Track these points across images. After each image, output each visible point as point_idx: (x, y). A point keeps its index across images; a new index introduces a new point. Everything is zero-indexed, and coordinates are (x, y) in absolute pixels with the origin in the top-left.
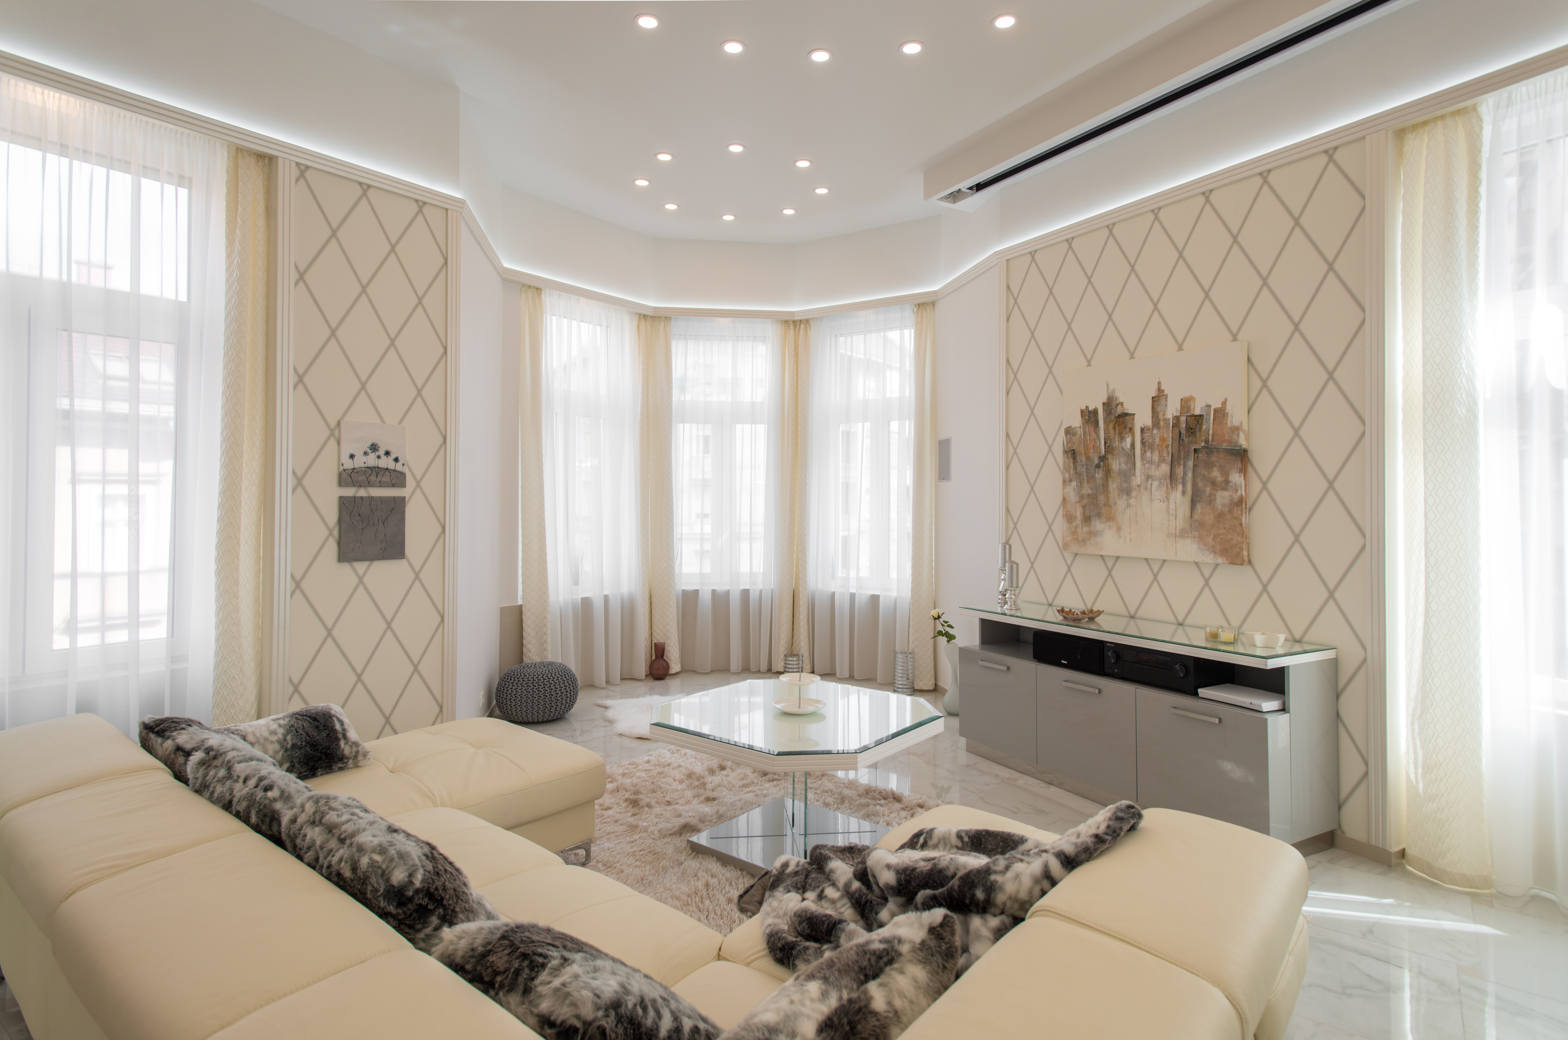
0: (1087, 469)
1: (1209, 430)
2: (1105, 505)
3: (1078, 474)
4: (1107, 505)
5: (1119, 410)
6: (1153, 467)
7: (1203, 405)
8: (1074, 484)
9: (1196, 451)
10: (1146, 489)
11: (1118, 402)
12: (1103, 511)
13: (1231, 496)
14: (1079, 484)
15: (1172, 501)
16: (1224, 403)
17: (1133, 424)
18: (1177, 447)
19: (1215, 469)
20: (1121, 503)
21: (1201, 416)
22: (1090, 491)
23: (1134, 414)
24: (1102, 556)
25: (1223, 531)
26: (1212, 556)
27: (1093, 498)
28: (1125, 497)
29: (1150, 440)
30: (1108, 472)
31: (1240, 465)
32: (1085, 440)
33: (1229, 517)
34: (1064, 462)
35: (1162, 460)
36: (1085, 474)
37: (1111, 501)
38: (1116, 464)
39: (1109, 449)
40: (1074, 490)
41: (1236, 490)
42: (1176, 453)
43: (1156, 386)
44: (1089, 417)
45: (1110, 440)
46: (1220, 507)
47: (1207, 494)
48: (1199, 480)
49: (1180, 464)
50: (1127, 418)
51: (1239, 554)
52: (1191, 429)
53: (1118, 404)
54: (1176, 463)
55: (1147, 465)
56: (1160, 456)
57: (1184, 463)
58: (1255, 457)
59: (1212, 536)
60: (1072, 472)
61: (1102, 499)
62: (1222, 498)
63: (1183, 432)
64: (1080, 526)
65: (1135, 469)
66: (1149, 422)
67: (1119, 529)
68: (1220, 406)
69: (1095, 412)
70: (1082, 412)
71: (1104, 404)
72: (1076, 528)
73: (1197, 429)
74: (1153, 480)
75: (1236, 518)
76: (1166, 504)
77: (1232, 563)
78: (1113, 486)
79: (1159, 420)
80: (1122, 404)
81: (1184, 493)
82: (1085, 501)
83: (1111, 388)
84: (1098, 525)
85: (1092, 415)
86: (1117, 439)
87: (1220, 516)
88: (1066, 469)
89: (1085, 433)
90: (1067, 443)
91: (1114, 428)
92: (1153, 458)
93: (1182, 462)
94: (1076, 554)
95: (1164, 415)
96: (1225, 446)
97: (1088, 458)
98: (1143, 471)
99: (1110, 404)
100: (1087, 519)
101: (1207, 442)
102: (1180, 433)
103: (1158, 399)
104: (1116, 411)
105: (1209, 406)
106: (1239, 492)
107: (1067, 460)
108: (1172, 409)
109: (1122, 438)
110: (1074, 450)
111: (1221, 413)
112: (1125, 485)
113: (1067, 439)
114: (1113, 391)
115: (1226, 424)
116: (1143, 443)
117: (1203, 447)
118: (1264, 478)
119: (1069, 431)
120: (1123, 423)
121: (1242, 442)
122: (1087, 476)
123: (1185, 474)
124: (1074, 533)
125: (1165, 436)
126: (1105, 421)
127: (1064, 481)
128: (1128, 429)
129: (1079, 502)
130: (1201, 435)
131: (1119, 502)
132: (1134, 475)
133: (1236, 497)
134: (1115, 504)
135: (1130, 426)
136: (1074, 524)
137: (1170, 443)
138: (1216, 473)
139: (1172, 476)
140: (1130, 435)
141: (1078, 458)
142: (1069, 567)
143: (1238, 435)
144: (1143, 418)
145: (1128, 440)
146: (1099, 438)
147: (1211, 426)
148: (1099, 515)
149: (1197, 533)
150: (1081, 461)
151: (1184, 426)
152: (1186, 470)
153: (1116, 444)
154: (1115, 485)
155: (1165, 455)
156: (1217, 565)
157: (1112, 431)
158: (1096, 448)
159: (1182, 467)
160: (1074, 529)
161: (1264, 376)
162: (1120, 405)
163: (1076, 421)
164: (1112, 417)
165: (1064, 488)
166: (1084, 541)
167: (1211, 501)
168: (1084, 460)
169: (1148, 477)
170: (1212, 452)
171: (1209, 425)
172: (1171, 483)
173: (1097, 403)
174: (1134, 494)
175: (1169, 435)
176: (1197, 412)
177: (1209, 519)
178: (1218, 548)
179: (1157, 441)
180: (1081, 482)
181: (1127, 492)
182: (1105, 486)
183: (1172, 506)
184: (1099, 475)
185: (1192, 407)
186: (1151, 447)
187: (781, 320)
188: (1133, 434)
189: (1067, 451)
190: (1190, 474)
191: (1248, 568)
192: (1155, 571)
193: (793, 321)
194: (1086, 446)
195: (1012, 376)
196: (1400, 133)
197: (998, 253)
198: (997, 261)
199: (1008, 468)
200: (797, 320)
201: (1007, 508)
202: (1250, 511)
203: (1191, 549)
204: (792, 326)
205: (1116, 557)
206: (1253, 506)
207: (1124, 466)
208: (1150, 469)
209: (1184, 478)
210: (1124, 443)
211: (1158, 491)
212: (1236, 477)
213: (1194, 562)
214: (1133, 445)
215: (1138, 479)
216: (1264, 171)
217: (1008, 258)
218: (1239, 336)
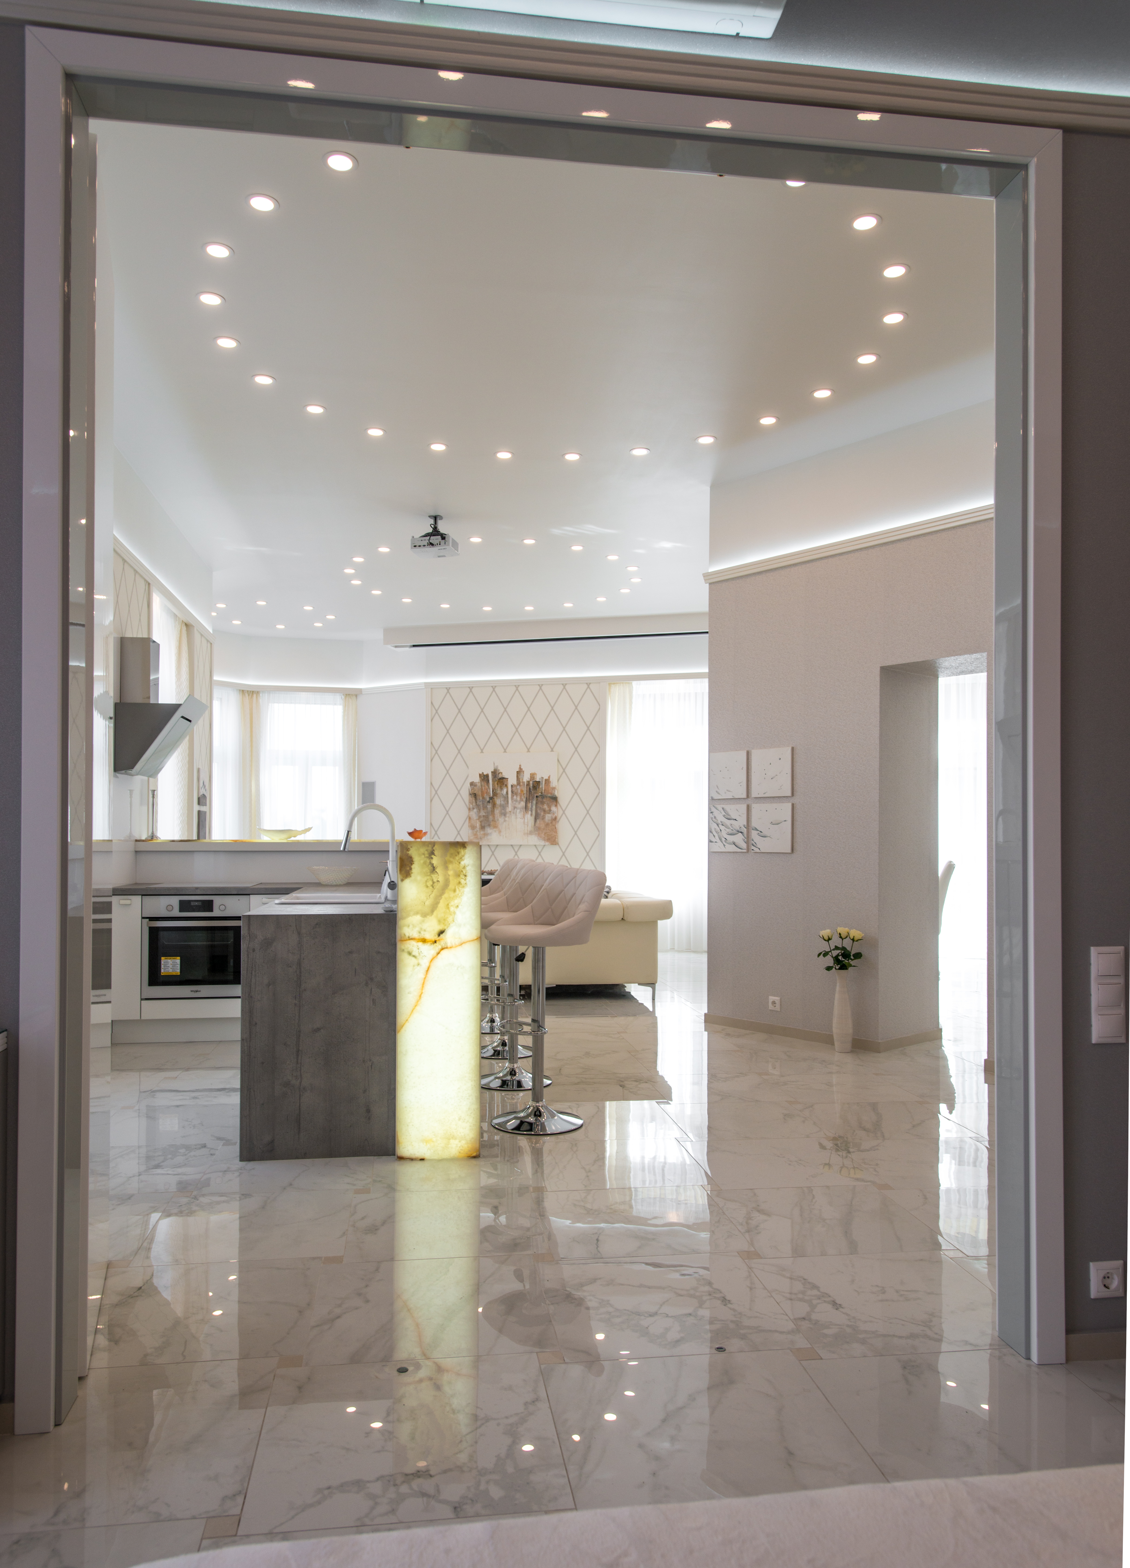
0: (483, 803)
1: (543, 788)
2: (492, 821)
3: (478, 806)
4: (494, 820)
5: (500, 776)
6: (517, 803)
7: (540, 777)
8: (475, 810)
9: (537, 796)
10: (514, 813)
12: (492, 823)
13: (552, 816)
14: (478, 810)
15: (526, 818)
16: (549, 777)
17: (507, 783)
18: (528, 795)
19: (545, 805)
20: (501, 820)
21: (539, 782)
22: (484, 814)
23: (508, 778)
24: (488, 845)
25: (548, 831)
26: (543, 842)
27: (486, 817)
28: (503, 817)
29: (516, 791)
30: (494, 805)
31: (555, 803)
32: (482, 789)
33: (551, 825)
34: (470, 800)
35: (521, 800)
37: (496, 819)
38: (498, 801)
39: (495, 794)
40: (476, 813)
41: (554, 814)
42: (528, 798)
43: (519, 767)
45: (496, 790)
46: (547, 821)
47: (542, 815)
48: (538, 809)
49: (530, 802)
50: (504, 780)
51: (555, 840)
52: (535, 787)
53: (499, 773)
54: (528, 802)
55: (514, 802)
56: (521, 798)
58: (560, 800)
59: (544, 834)
60: (474, 804)
61: (491, 818)
62: (548, 817)
63: (531, 788)
64: (479, 831)
65: (508, 804)
66: (515, 783)
67: (500, 832)
68: (547, 778)
69: (487, 776)
70: (480, 775)
71: (492, 772)
72: (476, 832)
73: (538, 787)
74: (517, 809)
75: (554, 826)
76: (523, 820)
77: (552, 844)
78: (497, 812)
79: (520, 782)
80: (502, 773)
81: (531, 815)
82: (482, 819)
83: (496, 765)
84: (489, 830)
85: (485, 777)
86: (499, 789)
87: (547, 825)
88: (470, 802)
89: (481, 786)
90: (471, 790)
91: (498, 784)
92: (517, 799)
93: (531, 801)
95: (522, 780)
96: (549, 795)
97: (483, 798)
98: (512, 805)
99: (495, 773)
100: (483, 828)
101: (542, 793)
102: (530, 788)
103: (519, 773)
104: (498, 776)
105: (543, 778)
107: (471, 798)
108: (526, 778)
109: (501, 789)
110: (475, 794)
111: (547, 781)
112: (503, 811)
113: (471, 788)
114: (497, 767)
115: (550, 786)
116: (512, 792)
117: (540, 795)
118: (564, 809)
119: (472, 784)
120: (502, 782)
121: (556, 793)
122: (483, 806)
123: (532, 806)
124: (475, 834)
125: (523, 789)
126: (493, 780)
127: (469, 809)
128: (504, 785)
129: (478, 819)
130: (539, 790)
131: (500, 819)
132: (508, 806)
133: (554, 817)
134: (498, 820)
135: (505, 783)
136: (475, 830)
137: (525, 793)
138: (545, 807)
139: (526, 808)
140: (506, 788)
141: (478, 797)
143: (555, 791)
144: (512, 780)
145: (505, 790)
146: (489, 789)
148: (489, 825)
149: (537, 832)
150: (480, 799)
151: (532, 785)
152: (533, 805)
153: (499, 791)
154: (498, 811)
155: (523, 798)
156: (544, 845)
157: (496, 785)
158: (488, 793)
161: (564, 767)
162: (500, 774)
163: (477, 779)
164: (497, 779)
165: (469, 812)
166: (481, 838)
167: (543, 818)
168: (481, 798)
169: (515, 808)
170: (544, 798)
171: (543, 786)
172: (526, 811)
173: (488, 771)
174: (508, 815)
175: (525, 789)
176: (538, 780)
177: (543, 826)
178: (546, 838)
179: (519, 791)
180: (479, 810)
181: (505, 815)
182: (493, 811)
183: (526, 821)
184: (489, 806)
185: (535, 778)
186: (516, 794)
187: (240, 690)
188: (507, 788)
189: (471, 794)
190: (534, 807)
191: (557, 846)
192: (516, 850)
193: (248, 691)
194: (482, 792)
195: (434, 752)
196: (610, 684)
197: (425, 683)
198: (424, 687)
199: (431, 801)
200: (250, 691)
201: (431, 824)
202: (558, 822)
203: (534, 840)
204: (247, 695)
205: (497, 845)
206: (559, 820)
207: (502, 802)
208: (515, 804)
209: (531, 809)
210: (502, 792)
211: (519, 814)
212: (553, 809)
213: (535, 845)
214: (507, 793)
215: (510, 808)
216: (564, 684)
217: (432, 688)
218: (554, 750)
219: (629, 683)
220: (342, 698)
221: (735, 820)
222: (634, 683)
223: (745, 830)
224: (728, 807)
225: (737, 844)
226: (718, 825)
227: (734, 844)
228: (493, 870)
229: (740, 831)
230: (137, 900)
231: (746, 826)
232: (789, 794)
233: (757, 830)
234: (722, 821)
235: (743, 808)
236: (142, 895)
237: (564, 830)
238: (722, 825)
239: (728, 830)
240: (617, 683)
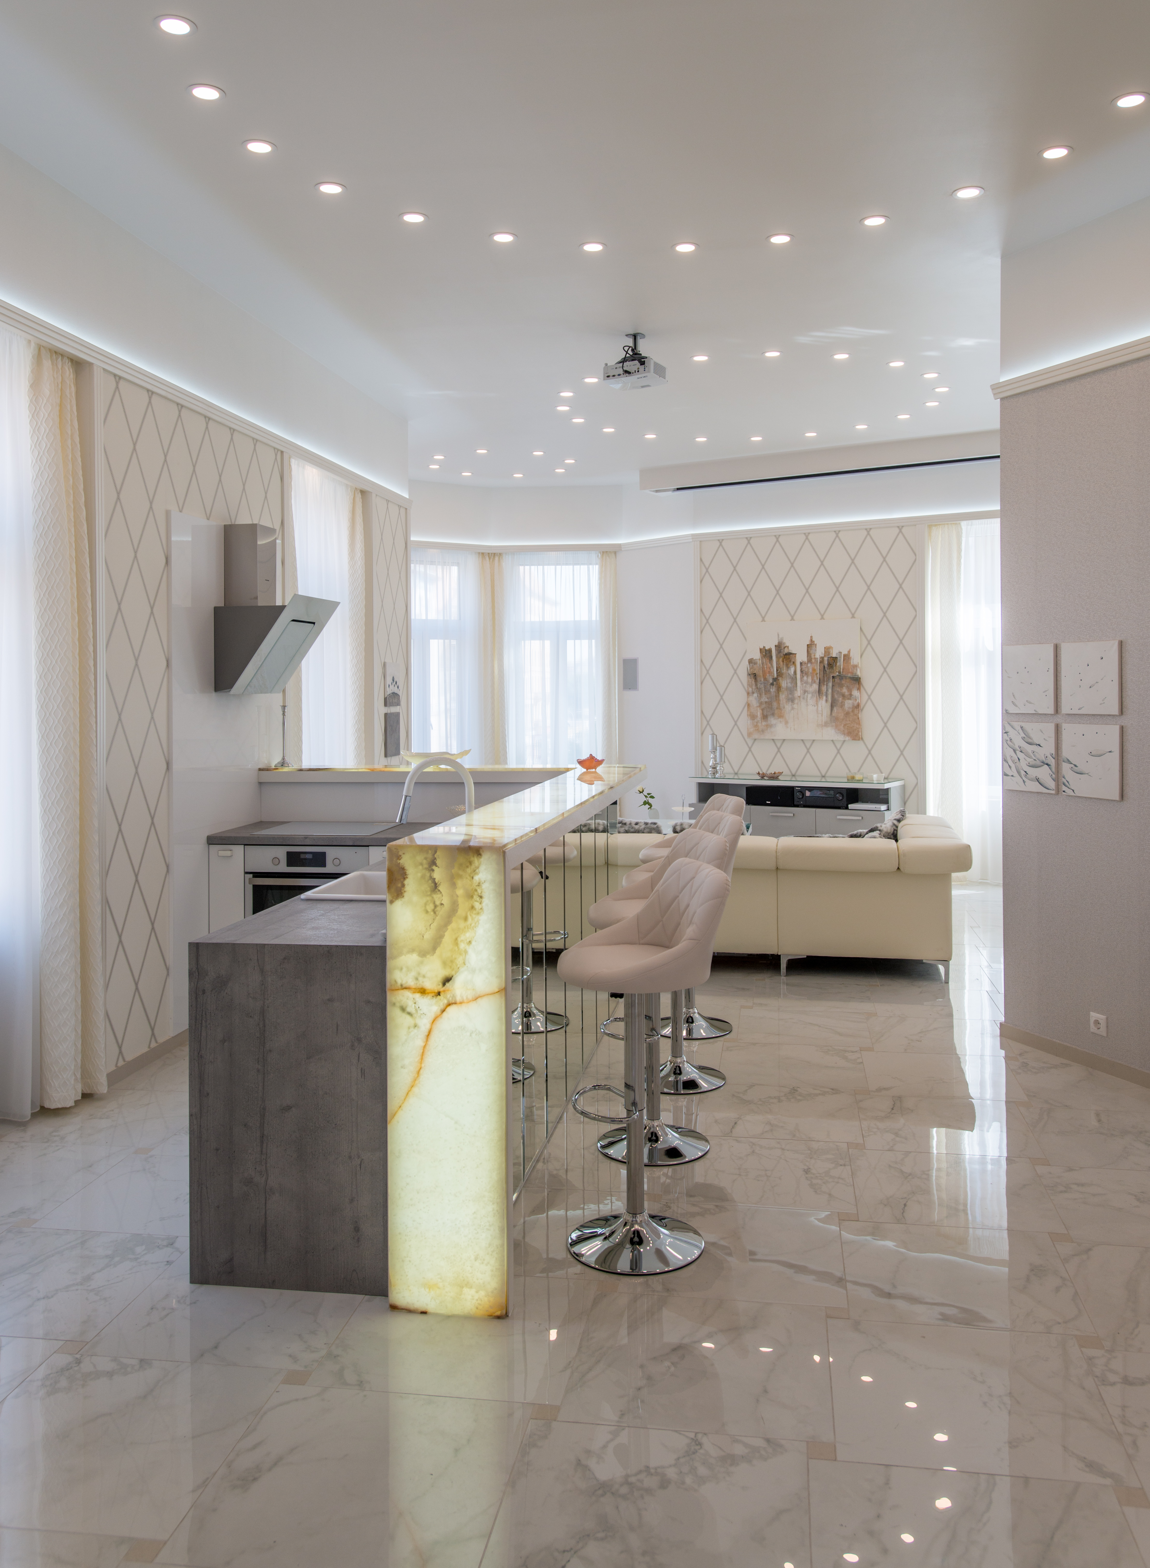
0: (765, 686)
1: (841, 666)
2: (777, 708)
3: (758, 689)
4: (779, 708)
5: (786, 651)
6: (808, 686)
7: (838, 652)
8: (755, 695)
9: (833, 677)
10: (804, 698)
11: (785, 646)
12: (776, 712)
13: (853, 703)
14: (759, 695)
15: (820, 705)
16: (849, 652)
17: (795, 661)
18: (822, 675)
19: (844, 688)
20: (788, 707)
21: (836, 658)
22: (767, 700)
23: (796, 654)
24: (773, 740)
25: (849, 722)
26: (843, 736)
27: (769, 704)
28: (790, 703)
29: (806, 670)
30: (779, 688)
31: (857, 686)
32: (763, 668)
33: (852, 714)
34: (748, 681)
35: (813, 682)
36: (763, 689)
37: (781, 706)
38: (784, 683)
39: (780, 674)
40: (756, 699)
41: (856, 700)
42: (822, 678)
43: (810, 638)
44: (766, 653)
45: (780, 668)
46: (847, 709)
47: (840, 702)
48: (835, 694)
49: (824, 685)
50: (791, 655)
51: (857, 734)
52: (831, 665)
54: (822, 684)
55: (804, 685)
56: (812, 680)
57: (827, 684)
58: (864, 681)
59: (843, 725)
60: (754, 687)
61: (775, 704)
62: (848, 704)
63: (826, 666)
64: (760, 722)
65: (797, 686)
66: (805, 659)
67: (787, 723)
68: (847, 653)
69: (770, 651)
70: (761, 650)
71: (775, 646)
72: (757, 723)
73: (834, 665)
74: (808, 693)
75: (856, 715)
76: (816, 707)
77: (854, 739)
78: (782, 697)
79: (812, 659)
80: (788, 647)
81: (827, 701)
82: (764, 706)
83: (780, 637)
84: (772, 720)
85: (767, 652)
86: (785, 668)
87: (847, 714)
88: (749, 685)
89: (763, 664)
90: (750, 669)
91: (783, 661)
92: (808, 680)
93: (825, 683)
94: (755, 739)
95: (814, 656)
96: (849, 675)
97: (765, 679)
98: (802, 688)
99: (779, 647)
100: (765, 717)
101: (839, 672)
102: (824, 667)
103: (811, 646)
104: (784, 651)
105: (840, 653)
106: (857, 701)
107: (750, 680)
108: (819, 653)
109: (788, 668)
110: (755, 673)
111: (847, 657)
112: (790, 696)
113: (750, 666)
114: (782, 639)
115: (850, 663)
116: (802, 671)
117: (838, 675)
118: (869, 693)
119: (751, 661)
120: (789, 658)
121: (859, 673)
122: (765, 690)
123: (827, 690)
124: (756, 726)
125: (815, 668)
126: (777, 657)
127: (748, 693)
128: (792, 663)
129: (759, 706)
130: (836, 668)
131: (786, 707)
132: (796, 690)
133: (856, 704)
134: (784, 707)
135: (793, 660)
136: (756, 720)
137: (818, 672)
138: (845, 690)
139: (820, 691)
140: (793, 666)
141: (758, 679)
142: (750, 749)
143: (857, 670)
144: (801, 657)
145: (792, 670)
146: (773, 667)
147: (842, 664)
148: (773, 714)
149: (834, 724)
150: (760, 681)
151: (826, 663)
152: (828, 688)
153: (784, 671)
154: (783, 696)
155: (815, 679)
156: (844, 741)
157: (781, 663)
158: (770, 673)
159: (825, 686)
160: (755, 724)
161: (869, 638)
162: (786, 648)
163: (757, 656)
164: (782, 655)
165: (748, 698)
166: (763, 731)
167: (842, 706)
168: (762, 680)
169: (805, 692)
170: (842, 679)
171: (841, 663)
172: (819, 695)
173: (771, 645)
174: (796, 701)
175: (817, 667)
176: (834, 655)
177: (841, 715)
178: (846, 731)
179: (811, 670)
180: (760, 694)
181: (792, 700)
182: (777, 696)
183: (820, 709)
184: (773, 690)
185: (831, 652)
186: (807, 674)
187: (479, 553)
188: (795, 666)
189: (749, 675)
190: (830, 691)
191: (861, 742)
192: (808, 747)
193: (488, 553)
194: (764, 672)
195: (705, 621)
196: (930, 527)
197: (693, 535)
198: (691, 540)
199: (702, 683)
200: (492, 553)
201: (702, 712)
202: (862, 710)
203: (830, 733)
204: (487, 558)
205: (784, 740)
206: (863, 708)
207: (789, 685)
208: (806, 687)
209: (826, 693)
210: (789, 671)
211: (811, 701)
212: (855, 693)
213: (832, 741)
214: (795, 672)
215: (798, 692)
216: (868, 528)
217: (701, 540)
218: (856, 615)
219: (956, 524)
220: (598, 556)
221: (1039, 745)
222: (964, 524)
223: (1052, 762)
224: (1028, 726)
225: (1041, 781)
226: (1015, 751)
227: (1038, 780)
228: (777, 772)
229: (1046, 762)
230: (238, 850)
231: (1054, 756)
232: (1115, 710)
233: (1069, 762)
234: (1021, 746)
235: (1050, 728)
236: (245, 845)
237: (870, 721)
238: (1021, 752)
239: (1029, 760)
240: (939, 525)
